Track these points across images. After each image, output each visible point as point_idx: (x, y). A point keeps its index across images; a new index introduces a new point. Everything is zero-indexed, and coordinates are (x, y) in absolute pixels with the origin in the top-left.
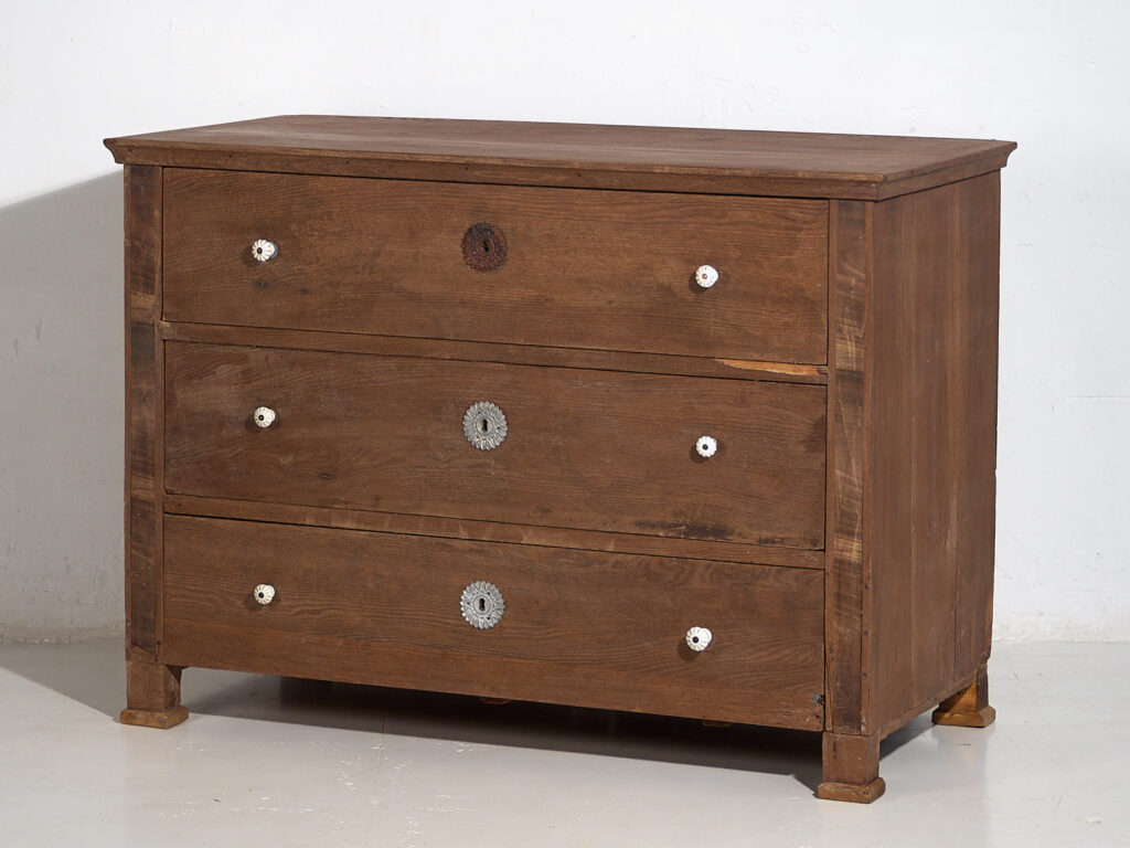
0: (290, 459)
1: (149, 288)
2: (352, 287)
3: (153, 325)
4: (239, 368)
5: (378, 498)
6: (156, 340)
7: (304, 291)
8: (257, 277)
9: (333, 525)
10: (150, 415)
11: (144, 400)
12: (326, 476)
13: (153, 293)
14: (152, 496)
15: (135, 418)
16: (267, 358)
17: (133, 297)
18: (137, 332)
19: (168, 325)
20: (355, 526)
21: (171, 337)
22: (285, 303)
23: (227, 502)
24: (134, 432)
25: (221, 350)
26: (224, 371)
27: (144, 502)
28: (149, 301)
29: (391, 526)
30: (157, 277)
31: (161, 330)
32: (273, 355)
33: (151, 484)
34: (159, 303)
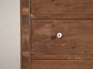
0: (64, 45)
1: (27, 7)
2: (81, 4)
3: (28, 15)
4: (51, 24)
5: (86, 52)
6: (29, 19)
7: (69, 5)
8: (56, 3)
9: (75, 58)
10: (27, 37)
11: (26, 33)
12: (73, 48)
13: (28, 8)
14: (28, 56)
15: (23, 38)
16: (58, 22)
17: (23, 9)
18: (24, 18)
19: (32, 15)
20: (81, 58)
21: (33, 18)
22: (64, 8)
23: (48, 56)
24: (23, 41)
25: (46, 21)
26: (47, 25)
27: (26, 57)
28: (27, 10)
29: (90, 58)
30: (30, 4)
31: (31, 17)
32: (60, 21)
33: (28, 53)
34: (30, 10)
